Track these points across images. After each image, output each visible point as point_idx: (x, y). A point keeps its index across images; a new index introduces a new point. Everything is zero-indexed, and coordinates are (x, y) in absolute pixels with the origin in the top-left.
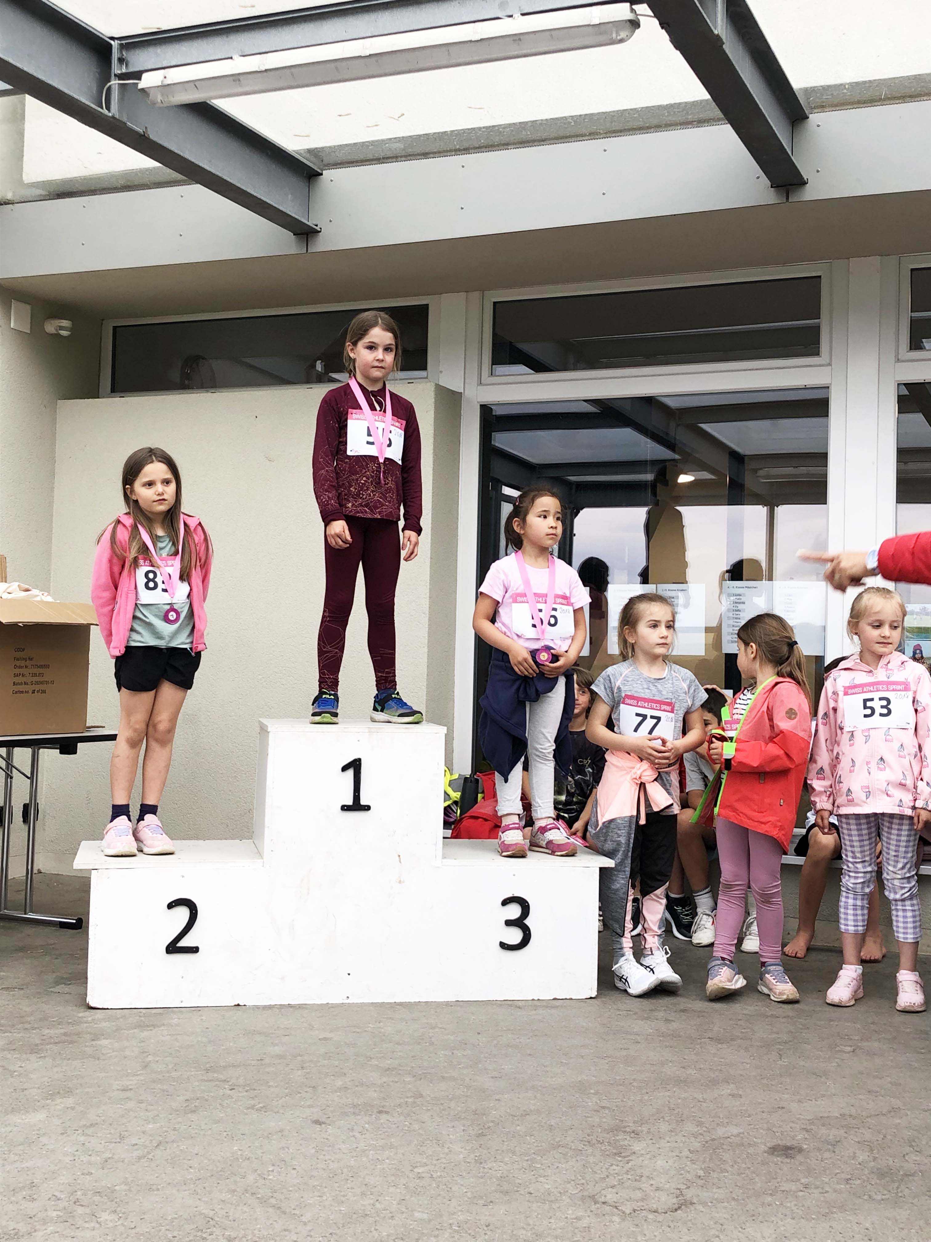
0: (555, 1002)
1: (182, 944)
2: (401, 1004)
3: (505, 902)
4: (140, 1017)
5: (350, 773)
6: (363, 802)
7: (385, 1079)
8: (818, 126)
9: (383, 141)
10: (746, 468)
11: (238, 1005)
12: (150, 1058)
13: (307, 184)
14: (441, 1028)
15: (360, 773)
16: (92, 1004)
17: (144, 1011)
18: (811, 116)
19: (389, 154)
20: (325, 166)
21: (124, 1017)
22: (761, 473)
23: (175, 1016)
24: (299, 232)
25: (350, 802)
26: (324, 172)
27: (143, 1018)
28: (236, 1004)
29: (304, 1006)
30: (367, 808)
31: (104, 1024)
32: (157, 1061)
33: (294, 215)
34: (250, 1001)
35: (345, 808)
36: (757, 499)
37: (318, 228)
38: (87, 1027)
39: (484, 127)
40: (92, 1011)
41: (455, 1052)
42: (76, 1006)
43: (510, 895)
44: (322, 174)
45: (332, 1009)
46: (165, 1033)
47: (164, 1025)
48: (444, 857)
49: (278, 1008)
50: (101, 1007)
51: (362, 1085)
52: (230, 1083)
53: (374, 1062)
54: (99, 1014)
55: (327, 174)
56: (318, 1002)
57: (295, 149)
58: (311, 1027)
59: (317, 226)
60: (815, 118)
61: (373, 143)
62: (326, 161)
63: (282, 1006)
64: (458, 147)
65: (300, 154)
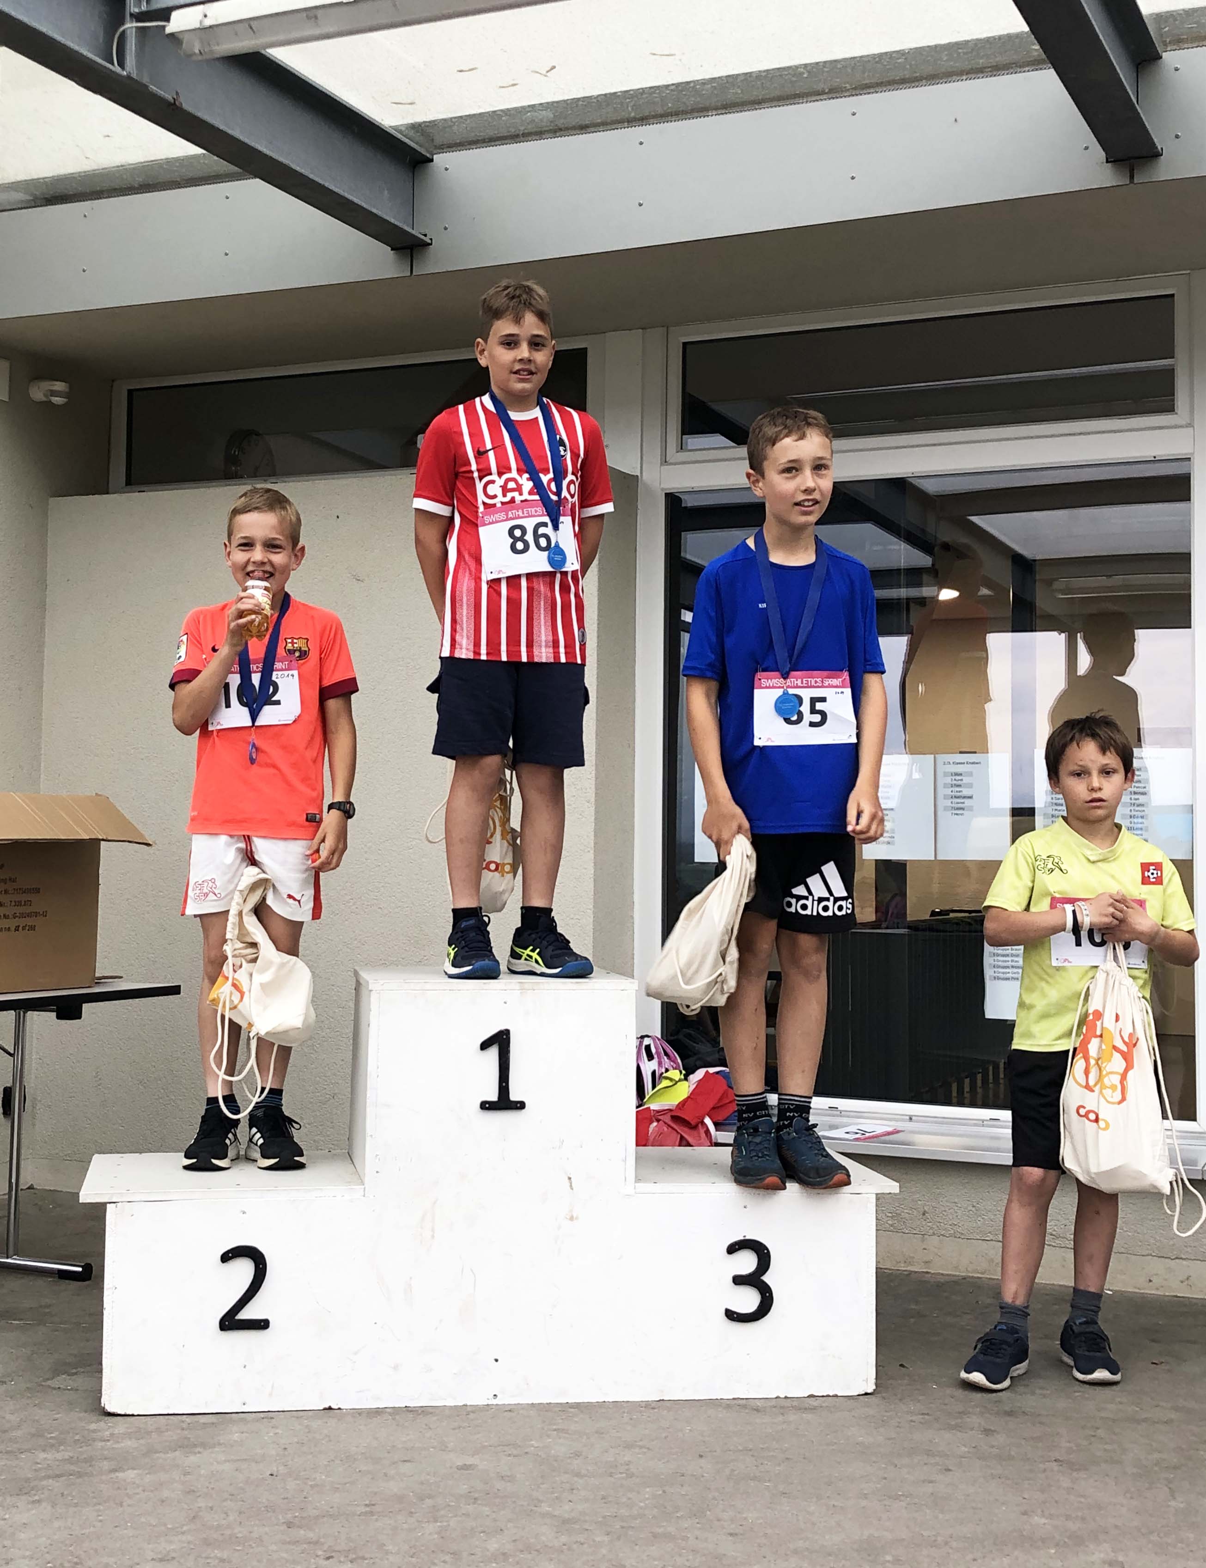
0: (812, 1402)
1: (243, 1315)
2: (577, 1406)
3: (733, 1249)
4: (183, 1429)
5: (493, 1052)
6: (514, 1097)
7: (564, 1539)
8: (1177, 69)
9: (523, 108)
10: (1037, 577)
11: (330, 1408)
12: (201, 1503)
13: (411, 175)
14: (641, 1447)
15: (508, 1052)
16: (110, 1408)
17: (188, 1419)
18: (1164, 55)
19: (530, 128)
20: (436, 147)
21: (159, 1430)
22: (1056, 585)
23: (235, 1428)
24: (399, 246)
25: (494, 1097)
26: (435, 157)
27: (186, 1432)
28: (327, 1406)
29: (430, 1410)
30: (520, 1106)
31: (129, 1443)
32: (211, 1508)
33: (392, 221)
34: (346, 1402)
35: (486, 1106)
36: (1051, 624)
37: (427, 240)
38: (102, 1448)
39: (673, 84)
40: (109, 1418)
41: (667, 1488)
42: (86, 1412)
43: (739, 1237)
44: (432, 160)
45: (472, 1416)
46: (222, 1457)
47: (220, 1444)
48: (638, 1180)
49: (390, 1414)
50: (123, 1413)
51: (528, 1549)
52: (325, 1547)
53: (545, 1508)
54: (120, 1427)
55: (440, 159)
56: (450, 1403)
57: (393, 124)
58: (444, 1448)
59: (425, 235)
60: (1170, 58)
61: (506, 112)
62: (438, 140)
63: (396, 1411)
64: (633, 114)
65: (400, 132)
